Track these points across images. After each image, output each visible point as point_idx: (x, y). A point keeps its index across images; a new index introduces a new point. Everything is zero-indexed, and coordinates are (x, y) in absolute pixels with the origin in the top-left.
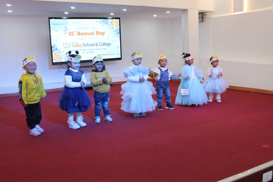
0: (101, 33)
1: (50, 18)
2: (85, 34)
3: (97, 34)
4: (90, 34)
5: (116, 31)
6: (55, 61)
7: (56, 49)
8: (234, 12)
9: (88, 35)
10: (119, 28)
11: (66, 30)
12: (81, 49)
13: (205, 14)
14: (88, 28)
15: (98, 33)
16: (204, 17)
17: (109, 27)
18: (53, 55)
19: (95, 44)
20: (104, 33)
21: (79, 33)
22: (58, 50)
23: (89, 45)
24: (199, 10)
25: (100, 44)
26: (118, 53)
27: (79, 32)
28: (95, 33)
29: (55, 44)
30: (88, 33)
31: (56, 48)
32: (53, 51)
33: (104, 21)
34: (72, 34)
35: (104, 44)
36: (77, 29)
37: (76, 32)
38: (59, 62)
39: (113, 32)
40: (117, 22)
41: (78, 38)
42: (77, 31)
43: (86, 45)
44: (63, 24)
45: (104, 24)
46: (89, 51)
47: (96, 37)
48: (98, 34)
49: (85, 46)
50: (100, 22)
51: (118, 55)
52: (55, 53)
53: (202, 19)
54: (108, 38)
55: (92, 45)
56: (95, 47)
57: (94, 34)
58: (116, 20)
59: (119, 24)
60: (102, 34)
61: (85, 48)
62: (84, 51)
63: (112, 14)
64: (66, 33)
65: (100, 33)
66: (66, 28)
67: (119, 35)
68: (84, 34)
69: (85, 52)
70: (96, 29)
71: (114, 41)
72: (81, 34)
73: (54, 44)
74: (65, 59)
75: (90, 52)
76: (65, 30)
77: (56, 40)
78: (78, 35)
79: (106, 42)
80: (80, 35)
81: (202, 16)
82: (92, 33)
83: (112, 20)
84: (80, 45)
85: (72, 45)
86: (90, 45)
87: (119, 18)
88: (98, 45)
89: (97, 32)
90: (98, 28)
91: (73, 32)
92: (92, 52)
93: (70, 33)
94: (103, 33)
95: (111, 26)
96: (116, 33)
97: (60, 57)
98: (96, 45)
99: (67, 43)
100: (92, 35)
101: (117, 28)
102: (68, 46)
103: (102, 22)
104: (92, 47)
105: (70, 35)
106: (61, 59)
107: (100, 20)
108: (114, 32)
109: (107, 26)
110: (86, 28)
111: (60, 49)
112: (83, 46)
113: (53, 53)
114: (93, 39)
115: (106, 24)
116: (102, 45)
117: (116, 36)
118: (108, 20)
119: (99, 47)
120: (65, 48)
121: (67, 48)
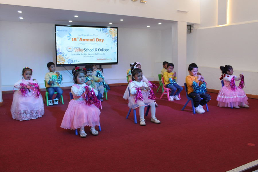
0: (101, 40)
1: (56, 25)
3: (97, 41)
4: (90, 41)
6: (59, 63)
7: (61, 53)
8: (218, 25)
10: (117, 36)
11: (70, 36)
12: (83, 53)
13: (192, 27)
14: (89, 36)
15: (98, 40)
16: (191, 29)
17: (108, 35)
18: (58, 58)
19: (95, 50)
20: (103, 40)
21: (81, 40)
23: (90, 50)
24: (187, 23)
25: (99, 50)
26: (115, 58)
28: (95, 40)
29: (60, 48)
30: (89, 40)
31: (60, 51)
32: (57, 54)
33: (103, 29)
34: (74, 39)
35: (103, 50)
36: (80, 36)
37: (78, 38)
38: (62, 64)
39: (111, 39)
41: (80, 44)
43: (87, 50)
44: (67, 31)
45: (103, 32)
46: (89, 55)
47: (96, 44)
49: (86, 50)
50: (100, 30)
51: (115, 59)
52: (59, 56)
53: (189, 30)
54: (106, 45)
56: (95, 52)
57: (94, 41)
58: (114, 29)
59: (116, 32)
60: (101, 41)
61: (86, 52)
62: (84, 55)
63: (111, 24)
64: (70, 39)
66: (70, 34)
67: (117, 43)
69: (86, 56)
70: (96, 36)
71: (111, 48)
72: (82, 40)
74: (68, 61)
75: (90, 57)
76: (68, 37)
77: (61, 45)
78: (80, 41)
79: (105, 48)
80: (82, 41)
81: (189, 28)
82: (92, 40)
83: (111, 29)
84: (82, 50)
85: (74, 50)
86: (91, 50)
87: (117, 28)
88: (98, 51)
89: (97, 39)
90: (98, 36)
91: (76, 38)
92: (92, 57)
93: (73, 39)
94: (102, 40)
96: (113, 40)
97: (63, 60)
99: (70, 48)
100: (93, 41)
101: (115, 36)
103: (102, 30)
104: (92, 52)
105: (73, 41)
106: (65, 61)
107: (99, 28)
109: (106, 34)
110: (87, 36)
111: (64, 52)
112: (84, 51)
113: (58, 56)
114: (93, 45)
115: (105, 32)
116: (101, 50)
117: (113, 43)
118: (107, 29)
119: (98, 52)
120: (69, 52)
121: (70, 52)
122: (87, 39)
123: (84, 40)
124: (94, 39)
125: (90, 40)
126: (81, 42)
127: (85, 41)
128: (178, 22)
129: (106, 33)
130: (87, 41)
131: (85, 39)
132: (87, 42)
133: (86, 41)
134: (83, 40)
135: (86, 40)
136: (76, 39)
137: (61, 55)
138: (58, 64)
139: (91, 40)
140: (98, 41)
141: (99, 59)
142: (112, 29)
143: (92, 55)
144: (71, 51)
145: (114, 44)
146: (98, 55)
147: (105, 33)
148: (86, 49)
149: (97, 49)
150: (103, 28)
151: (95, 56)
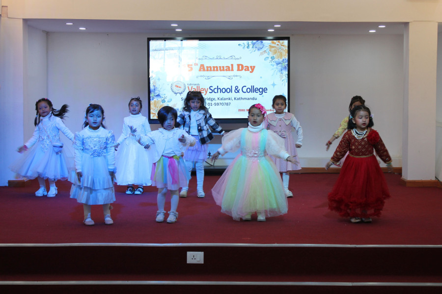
0: (248, 67)
1: (149, 39)
2: (216, 69)
3: (238, 70)
4: (223, 70)
5: (280, 65)
6: (154, 116)
7: (158, 95)
9: (221, 70)
10: (287, 58)
14: (220, 58)
15: (241, 67)
17: (266, 55)
18: (152, 106)
19: (234, 89)
20: (253, 68)
21: (202, 68)
22: (161, 97)
23: (221, 91)
25: (245, 90)
27: (202, 66)
28: (235, 68)
29: (157, 86)
30: (220, 67)
31: (157, 92)
32: (151, 98)
33: (254, 44)
35: (253, 90)
36: (200, 59)
37: (197, 64)
39: (273, 66)
40: (283, 46)
41: (201, 76)
42: (200, 63)
43: (216, 91)
45: (255, 49)
46: (221, 102)
47: (237, 76)
48: (240, 69)
49: (213, 91)
50: (247, 46)
52: (155, 102)
54: (261, 78)
55: (228, 90)
56: (233, 95)
57: (232, 70)
58: (281, 41)
59: (287, 49)
60: (248, 70)
61: (213, 95)
62: (210, 102)
63: (271, 30)
65: (244, 68)
66: (178, 57)
67: (287, 73)
68: (212, 69)
69: (213, 102)
70: (238, 59)
71: (274, 85)
72: (206, 69)
73: (154, 86)
75: (223, 104)
77: (159, 79)
78: (200, 70)
79: (257, 86)
80: (204, 70)
82: (229, 67)
83: (273, 43)
84: (204, 89)
85: (187, 89)
86: (224, 90)
87: (288, 38)
88: (241, 91)
89: (238, 65)
90: (241, 58)
91: (192, 65)
92: (227, 104)
94: (251, 67)
95: (268, 54)
96: (279, 67)
98: (236, 91)
100: (229, 70)
101: (283, 58)
102: (181, 90)
103: (251, 46)
104: (226, 95)
107: (245, 42)
108: (275, 66)
109: (262, 54)
110: (217, 59)
111: (165, 94)
112: (208, 92)
113: (152, 102)
114: (230, 78)
115: (258, 50)
116: (249, 90)
117: (279, 74)
118: (264, 41)
119: (241, 95)
120: (176, 94)
121: (178, 94)
122: (217, 67)
123: (209, 69)
124: (232, 65)
125: (223, 67)
126: (203, 73)
127: (211, 70)
128: (410, 24)
129: (261, 51)
130: (217, 70)
131: (210, 67)
132: (216, 72)
133: (214, 70)
134: (207, 67)
135: (214, 67)
136: (193, 67)
137: (160, 99)
138: (151, 118)
139: (225, 68)
140: (242, 70)
141: (243, 110)
142: (275, 41)
143: (227, 101)
144: (180, 92)
145: (281, 77)
146: (242, 101)
147: (258, 53)
148: (212, 88)
149: (240, 88)
150: (254, 41)
151: (233, 102)
